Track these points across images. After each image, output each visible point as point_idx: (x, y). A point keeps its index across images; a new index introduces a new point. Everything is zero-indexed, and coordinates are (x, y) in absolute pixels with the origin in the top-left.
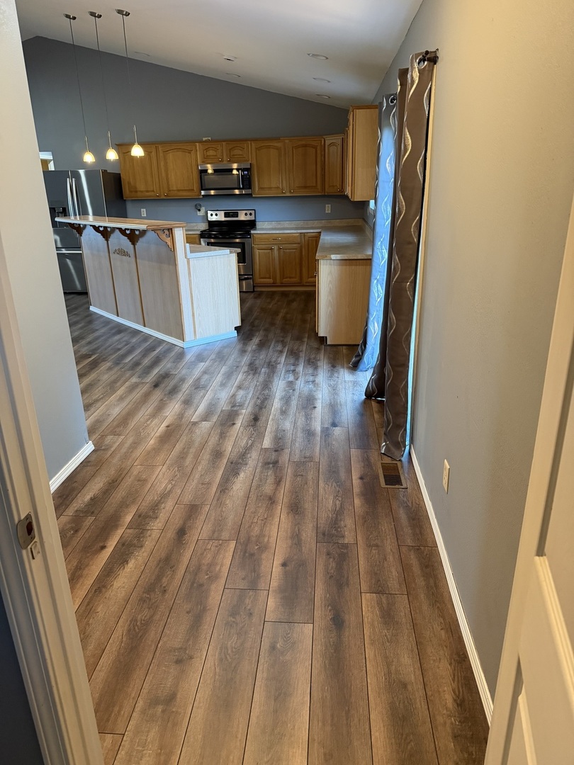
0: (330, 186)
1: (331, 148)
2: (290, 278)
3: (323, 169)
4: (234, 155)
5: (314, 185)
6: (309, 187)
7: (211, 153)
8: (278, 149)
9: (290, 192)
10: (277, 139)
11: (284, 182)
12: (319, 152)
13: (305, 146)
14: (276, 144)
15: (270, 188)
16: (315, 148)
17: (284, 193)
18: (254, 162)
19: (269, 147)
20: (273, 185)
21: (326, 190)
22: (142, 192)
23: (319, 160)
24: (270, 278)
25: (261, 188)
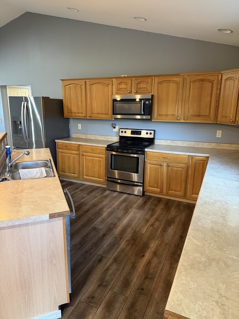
0: (222, 117)
1: (228, 82)
2: (175, 191)
3: (218, 101)
4: (140, 88)
5: (208, 114)
6: (203, 116)
7: (123, 86)
8: (177, 83)
9: (184, 119)
10: (177, 75)
11: (180, 110)
12: (215, 86)
13: (203, 80)
14: (175, 79)
15: (167, 115)
16: (212, 82)
17: (179, 120)
18: (155, 94)
19: (169, 81)
20: (170, 113)
21: (219, 119)
22: (75, 113)
23: (214, 92)
24: (157, 188)
25: (159, 115)
